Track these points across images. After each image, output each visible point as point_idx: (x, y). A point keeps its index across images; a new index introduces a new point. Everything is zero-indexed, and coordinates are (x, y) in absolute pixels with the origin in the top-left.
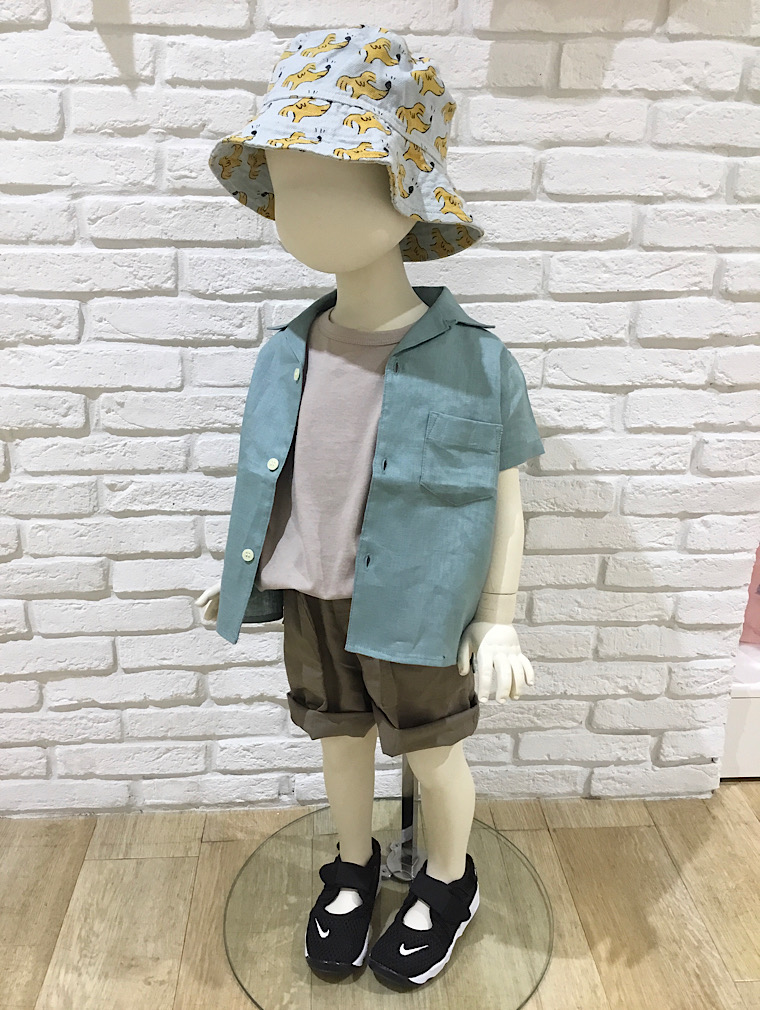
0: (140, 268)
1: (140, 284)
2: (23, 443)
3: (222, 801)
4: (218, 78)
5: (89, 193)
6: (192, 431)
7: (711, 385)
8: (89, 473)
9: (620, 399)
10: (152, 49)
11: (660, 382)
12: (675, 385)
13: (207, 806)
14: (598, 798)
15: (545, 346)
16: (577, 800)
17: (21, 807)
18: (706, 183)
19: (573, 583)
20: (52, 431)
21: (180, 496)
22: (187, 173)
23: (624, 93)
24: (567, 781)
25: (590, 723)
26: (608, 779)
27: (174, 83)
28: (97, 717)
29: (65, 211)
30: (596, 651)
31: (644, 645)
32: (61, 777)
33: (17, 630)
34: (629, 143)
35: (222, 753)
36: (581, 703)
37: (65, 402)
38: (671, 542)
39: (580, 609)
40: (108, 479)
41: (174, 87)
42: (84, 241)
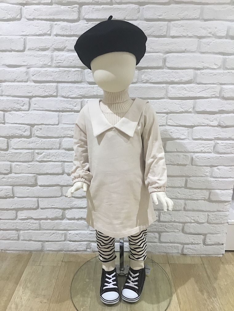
0: (46, 89)
1: (46, 94)
2: (13, 140)
3: (69, 250)
4: (69, 34)
5: (31, 67)
6: (61, 137)
7: (219, 126)
8: (31, 149)
9: (190, 129)
10: (50, 26)
11: (203, 125)
12: (208, 125)
13: (65, 251)
14: (186, 255)
15: (167, 113)
16: (179, 255)
17: (10, 249)
18: (216, 64)
19: (176, 186)
20: (21, 136)
21: (58, 157)
22: (60, 61)
23: (190, 37)
24: (176, 249)
25: (183, 231)
26: (189, 249)
27: (57, 35)
28: (33, 222)
29: (25, 72)
30: (184, 208)
31: (199, 206)
32: (22, 240)
33: (10, 195)
34: (192, 52)
35: (70, 235)
36: (180, 224)
37: (24, 128)
38: (208, 174)
39: (179, 195)
40: (37, 151)
41: (57, 37)
42: (30, 81)
